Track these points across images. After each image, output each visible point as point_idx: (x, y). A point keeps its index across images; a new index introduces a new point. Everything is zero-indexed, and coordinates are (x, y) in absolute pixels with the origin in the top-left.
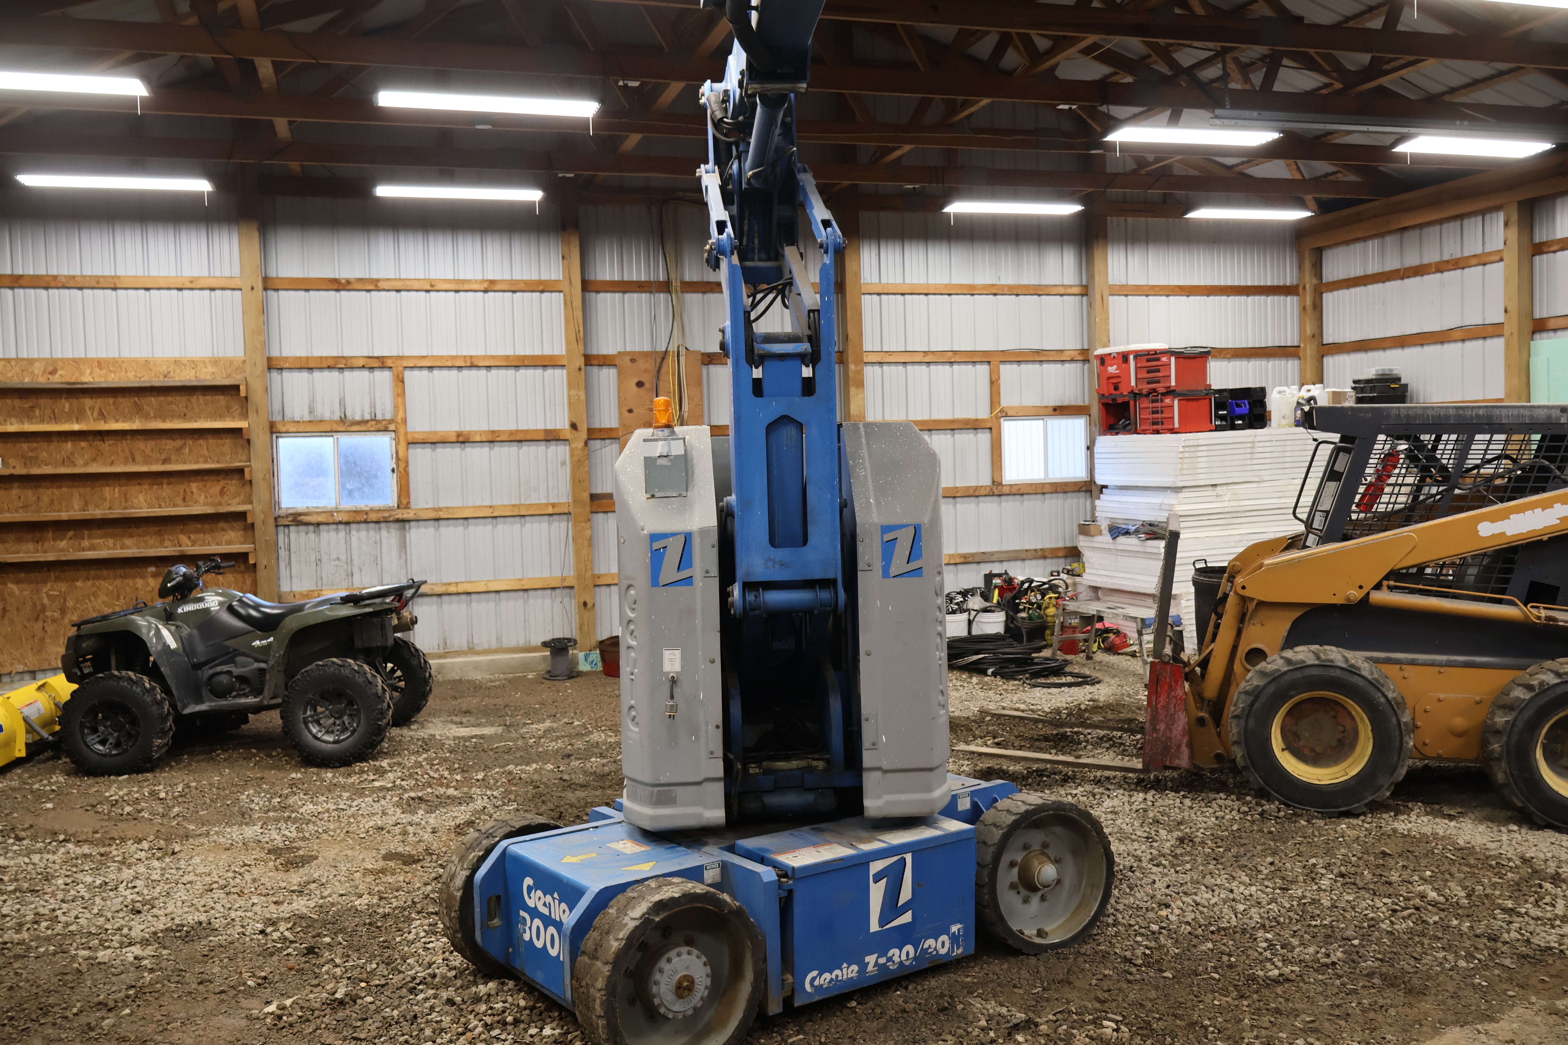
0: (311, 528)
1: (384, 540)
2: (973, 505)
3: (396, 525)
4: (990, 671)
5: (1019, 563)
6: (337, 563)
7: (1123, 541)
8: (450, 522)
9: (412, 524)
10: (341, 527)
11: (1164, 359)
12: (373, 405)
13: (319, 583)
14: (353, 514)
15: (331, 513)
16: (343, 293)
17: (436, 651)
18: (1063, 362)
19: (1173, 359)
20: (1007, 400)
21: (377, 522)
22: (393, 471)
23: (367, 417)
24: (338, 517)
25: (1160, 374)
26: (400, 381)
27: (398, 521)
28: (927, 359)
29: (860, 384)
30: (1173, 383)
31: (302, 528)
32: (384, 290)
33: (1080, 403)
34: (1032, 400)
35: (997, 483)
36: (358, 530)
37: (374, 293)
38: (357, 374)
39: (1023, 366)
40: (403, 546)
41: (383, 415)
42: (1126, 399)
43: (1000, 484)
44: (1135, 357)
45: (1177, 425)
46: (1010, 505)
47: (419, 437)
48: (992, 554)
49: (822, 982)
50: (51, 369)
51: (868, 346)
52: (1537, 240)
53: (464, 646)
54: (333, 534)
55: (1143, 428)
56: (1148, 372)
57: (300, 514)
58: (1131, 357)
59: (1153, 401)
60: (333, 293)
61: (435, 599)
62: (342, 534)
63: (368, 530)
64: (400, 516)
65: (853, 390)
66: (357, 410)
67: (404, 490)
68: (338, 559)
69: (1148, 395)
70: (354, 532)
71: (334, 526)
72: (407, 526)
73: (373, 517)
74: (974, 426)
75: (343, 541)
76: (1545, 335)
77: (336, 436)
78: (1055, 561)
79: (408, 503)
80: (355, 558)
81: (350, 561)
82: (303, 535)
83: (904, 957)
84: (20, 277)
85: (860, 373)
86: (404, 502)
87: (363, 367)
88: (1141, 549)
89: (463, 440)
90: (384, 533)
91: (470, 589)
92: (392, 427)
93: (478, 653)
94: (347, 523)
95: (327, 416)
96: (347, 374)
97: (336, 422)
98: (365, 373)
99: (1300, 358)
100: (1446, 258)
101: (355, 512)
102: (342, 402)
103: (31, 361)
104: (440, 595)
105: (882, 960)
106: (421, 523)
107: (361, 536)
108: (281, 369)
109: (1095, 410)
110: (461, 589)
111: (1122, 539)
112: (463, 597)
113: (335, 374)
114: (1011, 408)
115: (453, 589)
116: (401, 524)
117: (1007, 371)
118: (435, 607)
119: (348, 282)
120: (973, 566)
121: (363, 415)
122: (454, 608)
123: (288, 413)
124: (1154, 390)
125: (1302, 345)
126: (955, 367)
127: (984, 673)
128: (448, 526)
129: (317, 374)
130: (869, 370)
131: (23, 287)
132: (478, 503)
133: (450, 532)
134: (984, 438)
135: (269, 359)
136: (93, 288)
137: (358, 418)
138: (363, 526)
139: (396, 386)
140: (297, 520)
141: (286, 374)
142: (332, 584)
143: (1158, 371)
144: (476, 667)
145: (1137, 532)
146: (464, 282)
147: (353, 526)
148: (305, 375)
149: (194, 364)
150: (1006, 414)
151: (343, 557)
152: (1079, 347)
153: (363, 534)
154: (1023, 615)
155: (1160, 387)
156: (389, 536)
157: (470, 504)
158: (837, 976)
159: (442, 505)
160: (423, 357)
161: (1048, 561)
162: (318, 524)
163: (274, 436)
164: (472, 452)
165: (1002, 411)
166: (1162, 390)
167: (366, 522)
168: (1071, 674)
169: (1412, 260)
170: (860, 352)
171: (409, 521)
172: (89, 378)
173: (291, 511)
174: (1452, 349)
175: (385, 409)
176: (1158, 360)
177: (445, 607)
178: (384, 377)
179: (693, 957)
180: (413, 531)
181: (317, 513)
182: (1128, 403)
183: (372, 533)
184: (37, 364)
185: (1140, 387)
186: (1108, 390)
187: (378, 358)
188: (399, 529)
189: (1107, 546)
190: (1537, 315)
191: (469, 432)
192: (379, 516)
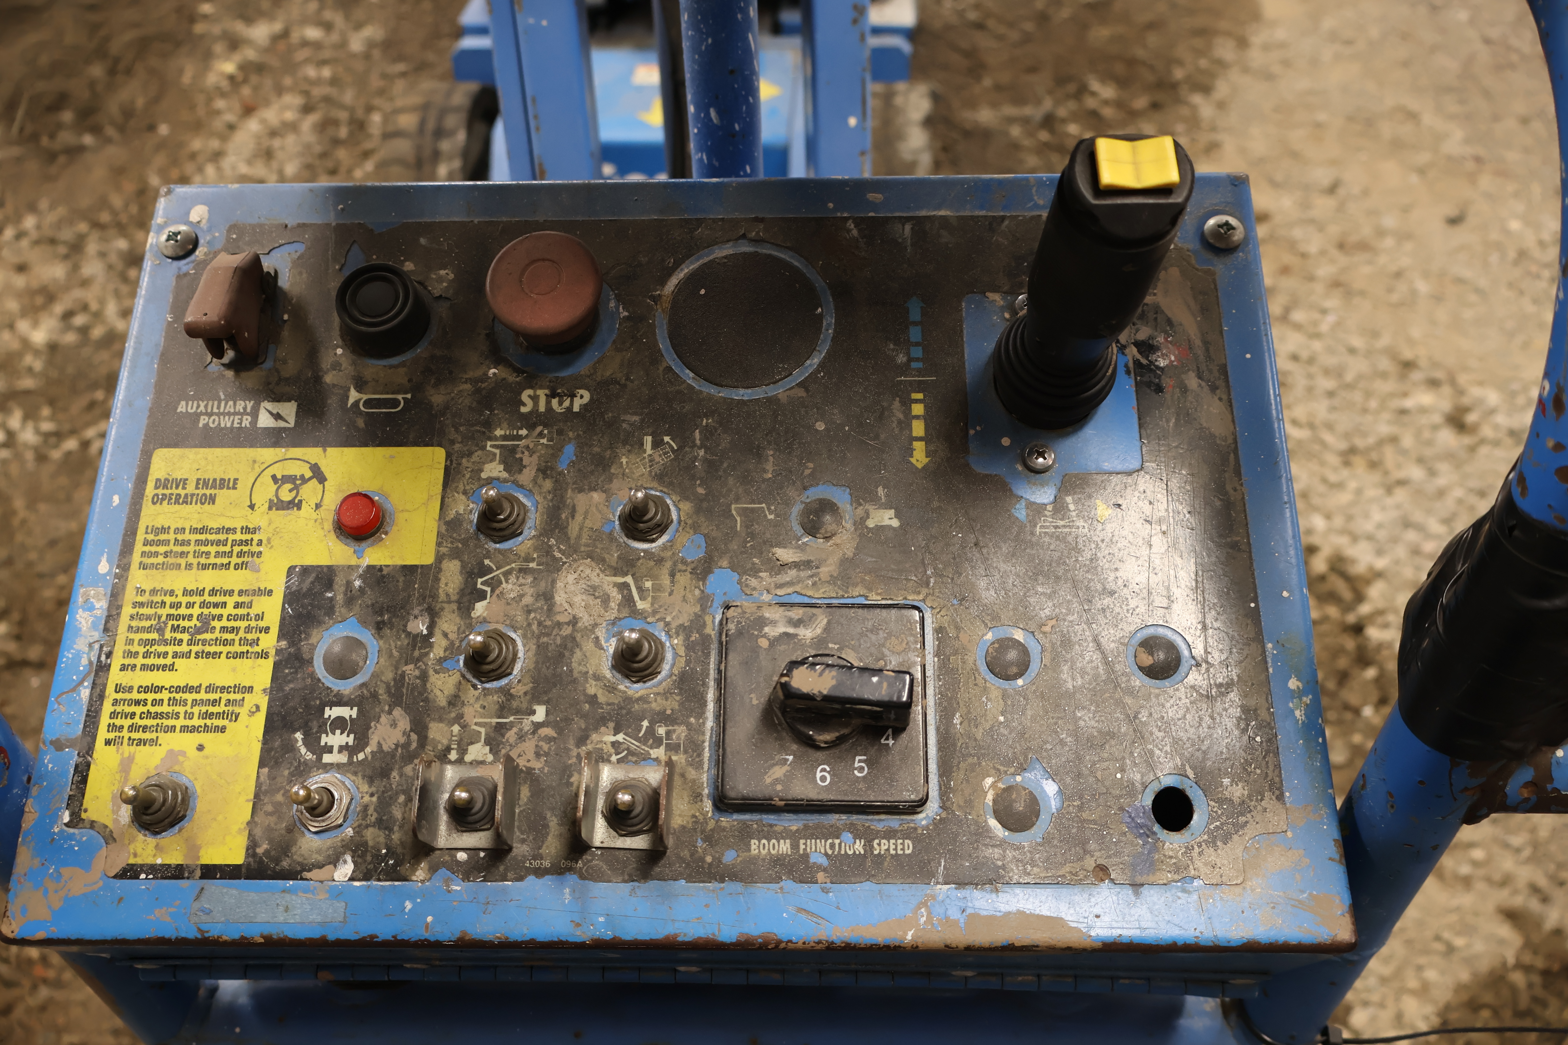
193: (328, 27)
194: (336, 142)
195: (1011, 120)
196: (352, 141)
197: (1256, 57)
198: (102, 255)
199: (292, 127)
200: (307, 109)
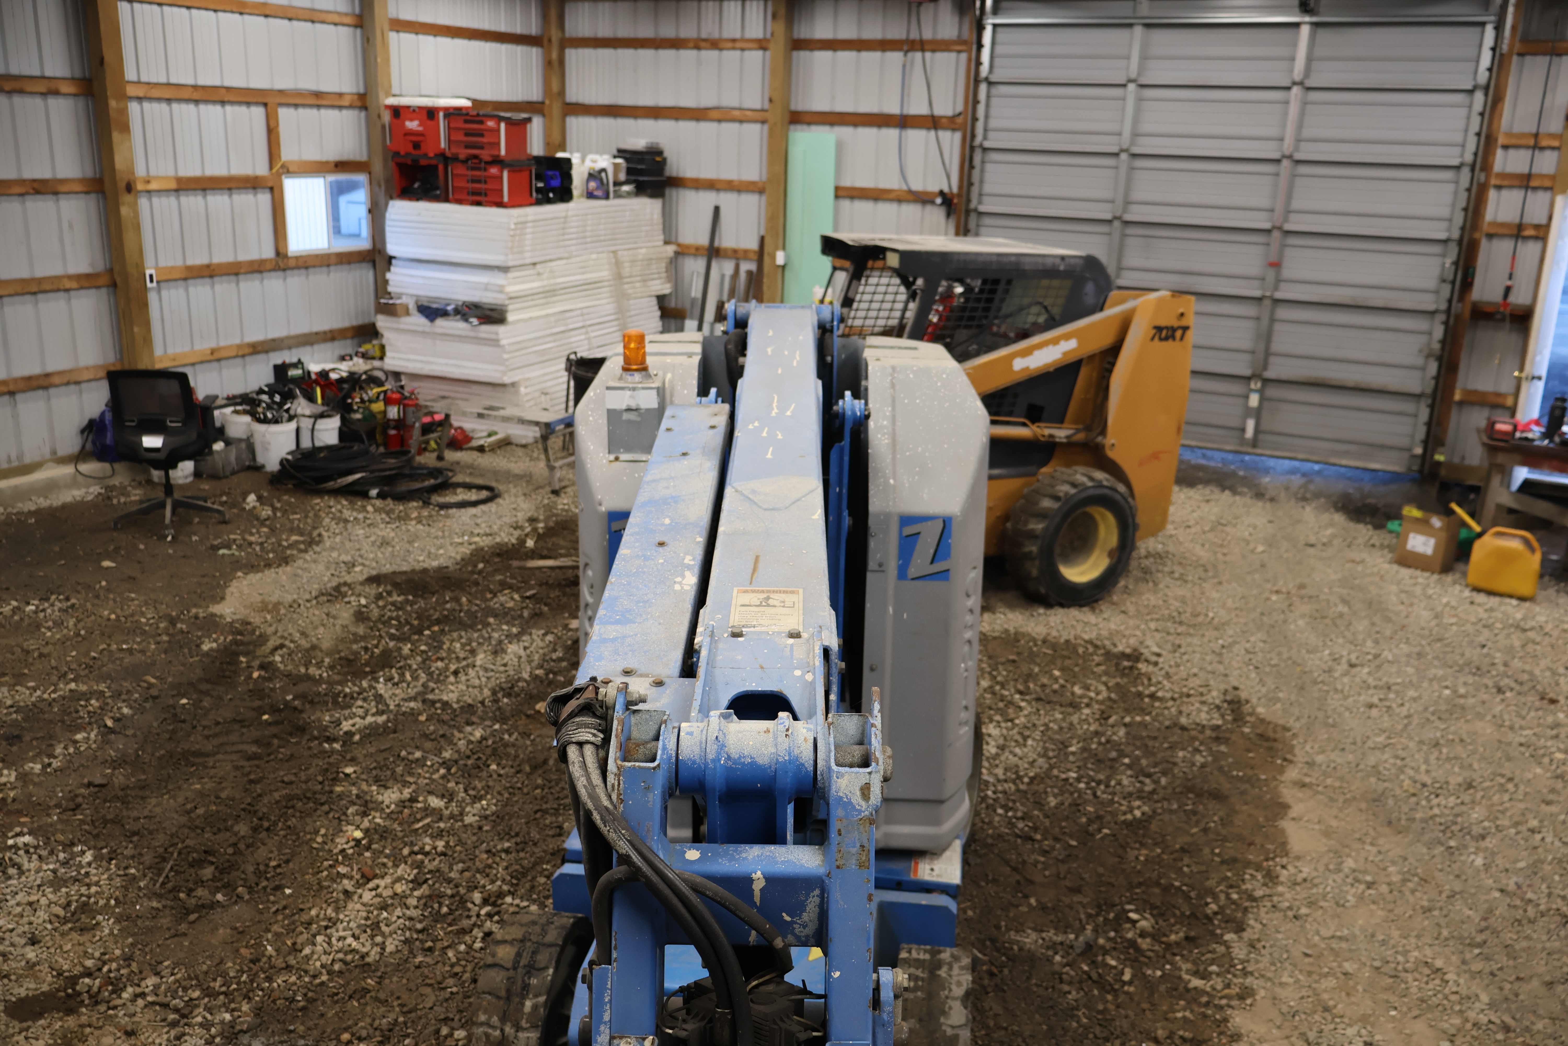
2: (257, 283)
4: (374, 492)
5: (308, 349)
7: (441, 324)
11: (491, 124)
18: (340, 107)
19: (503, 126)
20: (288, 153)
25: (485, 140)
28: (196, 96)
29: (125, 128)
30: (503, 152)
33: (358, 158)
34: (313, 154)
35: (280, 253)
39: (301, 111)
42: (433, 162)
43: (286, 256)
44: (445, 116)
45: (506, 199)
46: (295, 281)
48: (281, 340)
51: (130, 74)
52: (796, 36)
55: (458, 196)
56: (466, 135)
58: (441, 114)
59: (473, 169)
65: (116, 136)
69: (465, 161)
74: (251, 184)
76: (799, 127)
78: (342, 343)
85: (124, 112)
88: (472, 334)
99: (544, 115)
100: (704, 35)
109: (378, 167)
111: (440, 322)
114: (292, 162)
117: (285, 115)
120: (262, 357)
124: (476, 157)
125: (547, 102)
126: (228, 108)
127: (365, 495)
130: (134, 108)
134: (264, 198)
143: (482, 135)
145: (457, 311)
150: (288, 170)
152: (354, 90)
154: (358, 416)
155: (485, 155)
161: (336, 344)
165: (283, 166)
166: (488, 159)
168: (469, 487)
169: (668, 31)
170: (122, 82)
174: (707, 128)
176: (481, 122)
182: (435, 167)
185: (454, 150)
186: (405, 148)
189: (420, 329)
190: (793, 107)
193: (449, 796)
194: (438, 917)
195: (1054, 946)
196: (450, 918)
197: (1285, 895)
198: (206, 1025)
199: (400, 899)
200: (417, 883)
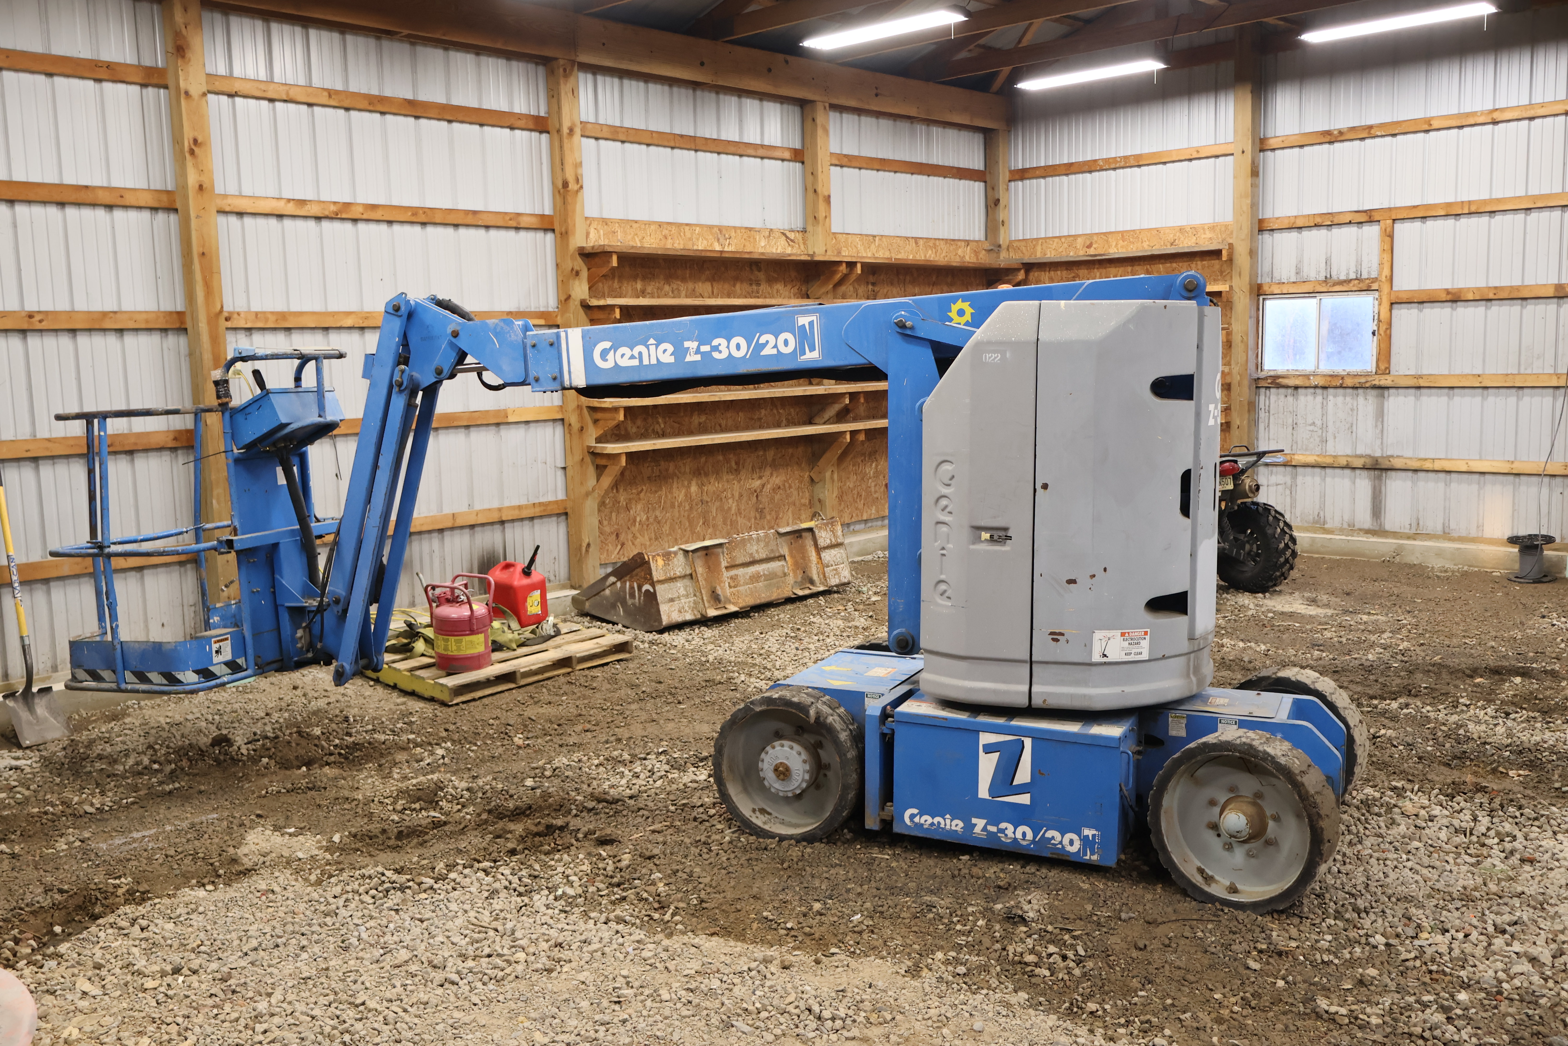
0: (1290, 391)
1: (1360, 407)
3: (1374, 392)
6: (1312, 428)
8: (1433, 391)
9: (1392, 391)
10: (1319, 391)
12: (1359, 263)
13: (1294, 447)
14: (1329, 379)
15: (1307, 376)
16: (1337, 145)
17: (1407, 531)
21: (1354, 388)
22: (1374, 333)
23: (1352, 276)
24: (1314, 381)
26: (1390, 236)
27: (1374, 387)
31: (1282, 391)
32: (1378, 136)
36: (1335, 396)
37: (1368, 141)
38: (1346, 230)
40: (1380, 415)
41: (1369, 273)
47: (1404, 297)
49: (922, 821)
50: (1088, 243)
53: (1439, 530)
54: (1310, 398)
57: (1279, 377)
60: (1326, 146)
61: (1410, 474)
62: (1319, 398)
63: (1345, 396)
64: (1377, 383)
66: (1343, 269)
67: (1384, 354)
68: (1314, 424)
70: (1331, 398)
71: (1312, 390)
72: (1386, 392)
73: (1349, 382)
75: (1319, 406)
77: (1319, 296)
79: (1388, 368)
80: (1330, 424)
81: (1324, 427)
82: (1282, 397)
83: (1019, 835)
84: (1072, 164)
86: (1382, 367)
87: (1350, 222)
89: (1455, 298)
90: (1361, 399)
91: (1448, 466)
92: (1375, 286)
93: (1452, 540)
94: (1324, 388)
95: (1313, 276)
96: (1335, 231)
97: (1320, 283)
98: (1353, 229)
101: (1331, 376)
102: (1328, 262)
103: (1076, 237)
104: (1415, 471)
105: (993, 829)
106: (1400, 391)
107: (1337, 401)
108: (1272, 230)
110: (1438, 466)
112: (1442, 475)
113: (1323, 232)
115: (1428, 465)
116: (1380, 391)
118: (1409, 484)
119: (1341, 133)
121: (1348, 274)
122: (1430, 486)
123: (1276, 275)
128: (1430, 395)
129: (1305, 233)
131: (1075, 173)
132: (1467, 371)
133: (1432, 402)
135: (1261, 221)
136: (1123, 168)
137: (1343, 277)
138: (1341, 391)
139: (1383, 241)
140: (1275, 382)
141: (1277, 236)
142: (1306, 450)
144: (1440, 553)
146: (1468, 115)
147: (1331, 391)
148: (1294, 234)
149: (1195, 230)
151: (1319, 423)
153: (1340, 399)
156: (1366, 403)
157: (1458, 372)
158: (939, 823)
159: (1425, 372)
160: (1415, 207)
162: (1296, 388)
163: (1261, 298)
164: (1464, 312)
167: (1341, 387)
171: (1388, 388)
172: (1116, 250)
173: (1272, 373)
175: (1371, 266)
177: (1421, 484)
178: (1372, 232)
179: (794, 753)
180: (1391, 399)
181: (1294, 376)
183: (1348, 399)
184: (1079, 240)
187: (1365, 211)
188: (1377, 396)
191: (1460, 290)
192: (1356, 381)
